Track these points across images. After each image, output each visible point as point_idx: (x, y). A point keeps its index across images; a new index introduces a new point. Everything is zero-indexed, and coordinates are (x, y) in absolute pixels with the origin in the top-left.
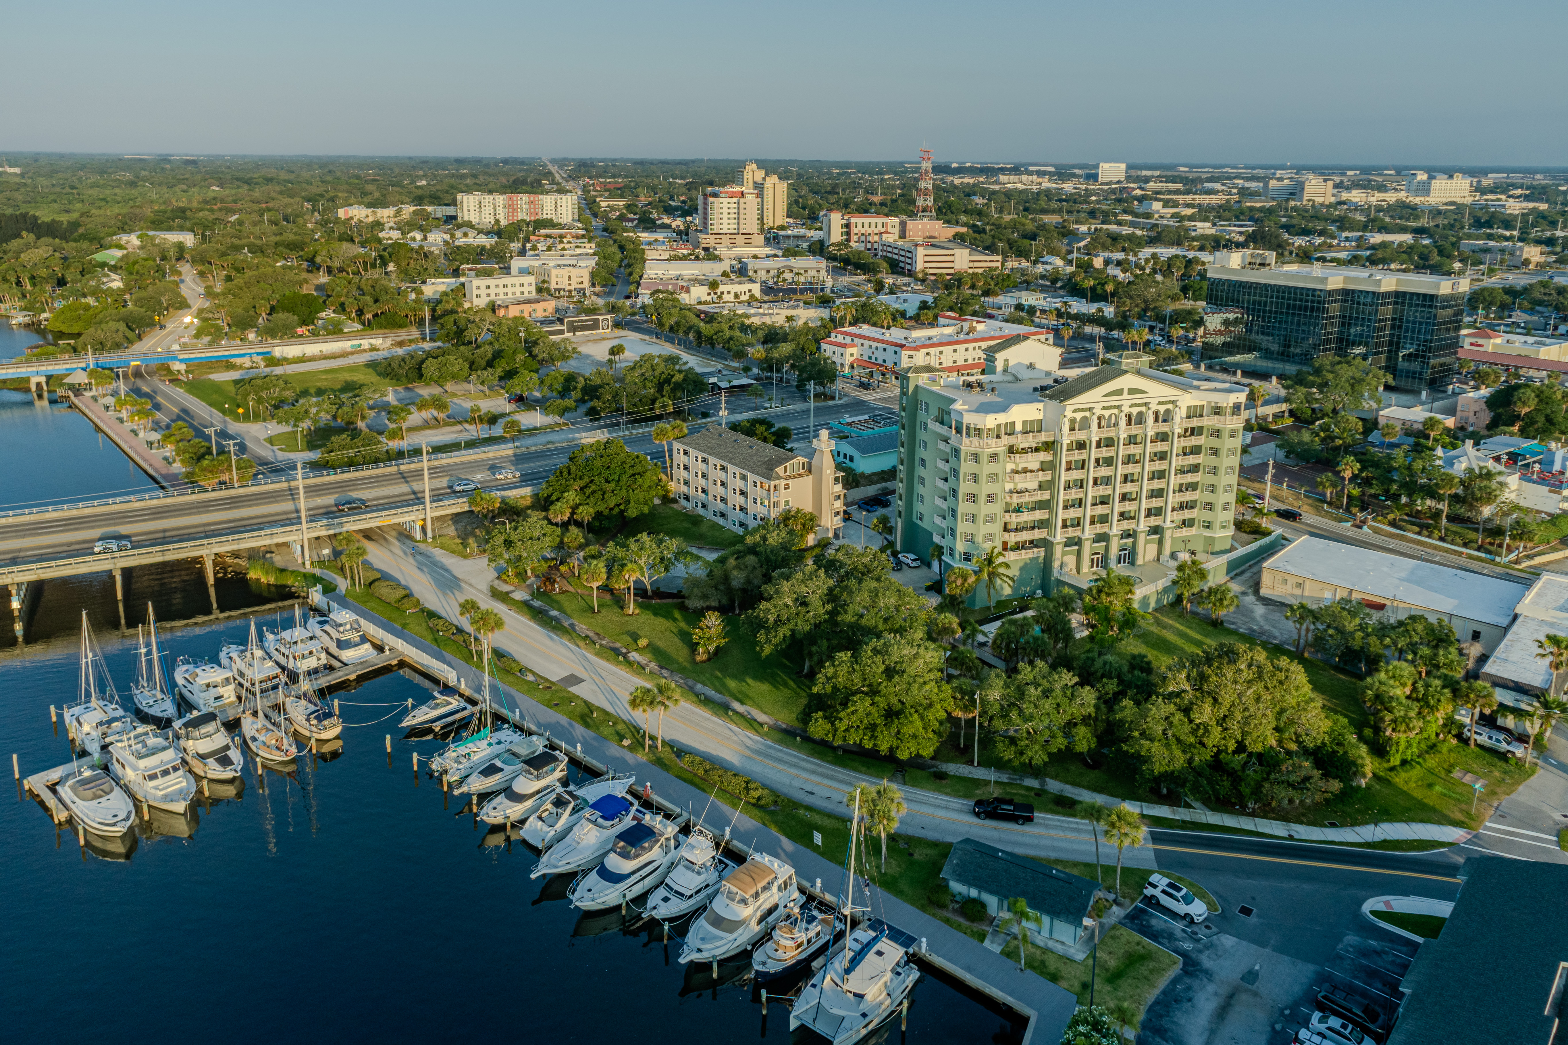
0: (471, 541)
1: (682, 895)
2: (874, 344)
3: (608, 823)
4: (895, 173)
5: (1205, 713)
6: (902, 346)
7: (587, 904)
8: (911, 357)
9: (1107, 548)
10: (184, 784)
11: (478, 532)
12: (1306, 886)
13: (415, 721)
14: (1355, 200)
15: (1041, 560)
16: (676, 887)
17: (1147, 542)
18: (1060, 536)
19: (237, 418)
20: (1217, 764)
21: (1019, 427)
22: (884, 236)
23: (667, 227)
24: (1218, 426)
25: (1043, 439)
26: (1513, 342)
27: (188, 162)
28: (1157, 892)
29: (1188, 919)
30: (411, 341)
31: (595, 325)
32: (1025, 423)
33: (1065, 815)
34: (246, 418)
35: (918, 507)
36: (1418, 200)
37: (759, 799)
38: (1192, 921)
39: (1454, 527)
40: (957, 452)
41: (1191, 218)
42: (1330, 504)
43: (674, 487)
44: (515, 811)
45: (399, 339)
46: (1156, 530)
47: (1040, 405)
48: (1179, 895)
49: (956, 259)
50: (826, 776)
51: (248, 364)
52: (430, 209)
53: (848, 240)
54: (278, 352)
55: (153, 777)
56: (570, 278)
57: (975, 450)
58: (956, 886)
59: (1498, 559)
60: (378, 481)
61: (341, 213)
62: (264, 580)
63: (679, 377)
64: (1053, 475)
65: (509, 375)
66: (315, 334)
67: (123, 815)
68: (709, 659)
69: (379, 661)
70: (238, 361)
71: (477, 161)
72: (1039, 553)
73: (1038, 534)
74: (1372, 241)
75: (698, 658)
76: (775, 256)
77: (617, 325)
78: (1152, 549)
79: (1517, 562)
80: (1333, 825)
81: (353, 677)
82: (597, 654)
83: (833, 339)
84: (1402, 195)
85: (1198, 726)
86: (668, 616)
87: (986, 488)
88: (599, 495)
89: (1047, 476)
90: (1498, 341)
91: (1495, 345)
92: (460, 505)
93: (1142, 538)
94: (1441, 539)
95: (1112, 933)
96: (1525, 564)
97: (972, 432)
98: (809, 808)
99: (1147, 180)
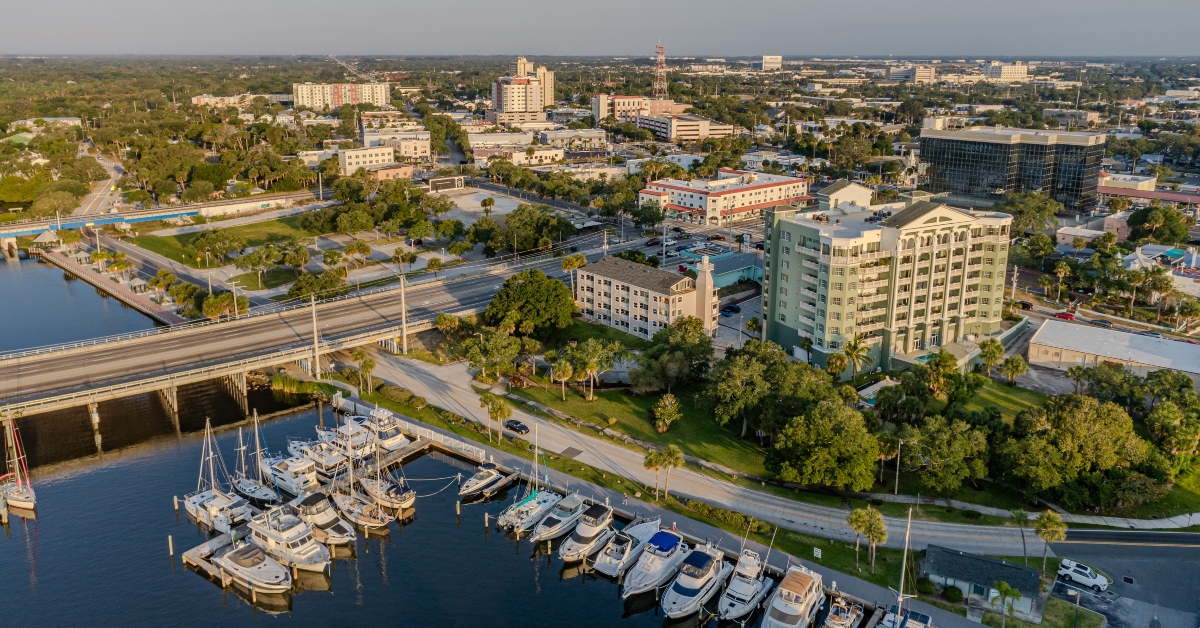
0: (439, 352)
1: (744, 601)
2: (683, 193)
3: (666, 554)
4: (610, 64)
5: (1068, 445)
6: (707, 193)
7: (675, 613)
8: (714, 201)
9: (923, 335)
10: (319, 549)
11: (442, 345)
12: (1158, 560)
13: (470, 490)
14: (951, 81)
15: (880, 345)
16: (737, 596)
17: (949, 328)
18: (895, 326)
19: (195, 265)
20: (1081, 481)
21: (865, 249)
22: (642, 112)
23: (462, 108)
24: (993, 242)
25: (884, 257)
26: (1118, 179)
27: (36, 61)
28: (1069, 572)
29: (1097, 589)
30: (308, 200)
31: (452, 184)
32: (869, 244)
33: (975, 524)
34: (203, 264)
35: (780, 310)
36: (992, 81)
37: (759, 528)
38: (1099, 590)
39: (1139, 309)
40: (826, 268)
41: (844, 95)
42: (1048, 296)
43: (580, 304)
44: (585, 550)
45: (299, 199)
46: (954, 320)
47: (879, 231)
48: (1087, 572)
49: (701, 128)
50: (795, 509)
51: (180, 223)
52: (267, 96)
53: (613, 116)
54: (204, 212)
55: (295, 545)
56: (415, 149)
57: (840, 265)
58: (934, 578)
59: (1173, 330)
60: (349, 309)
61: (194, 100)
62: (287, 390)
63: (554, 222)
64: (890, 282)
65: (408, 224)
66: (226, 196)
67: (282, 577)
68: (668, 430)
69: (415, 447)
70: (171, 220)
71: (279, 59)
72: (879, 339)
73: (879, 326)
74: (977, 110)
75: (660, 430)
76: (562, 128)
77: (467, 184)
78: (952, 333)
79: (1186, 331)
80: (1155, 518)
81: (400, 460)
82: (580, 431)
83: (648, 189)
84: (982, 77)
85: (1065, 454)
86: (621, 401)
87: (849, 294)
88: (534, 312)
89: (884, 283)
90: (1108, 178)
91: (1107, 182)
92: (426, 325)
93: (946, 325)
94: (1132, 318)
95: (1050, 602)
96: (1191, 333)
97: (837, 253)
98: (795, 532)
99: (798, 68)
